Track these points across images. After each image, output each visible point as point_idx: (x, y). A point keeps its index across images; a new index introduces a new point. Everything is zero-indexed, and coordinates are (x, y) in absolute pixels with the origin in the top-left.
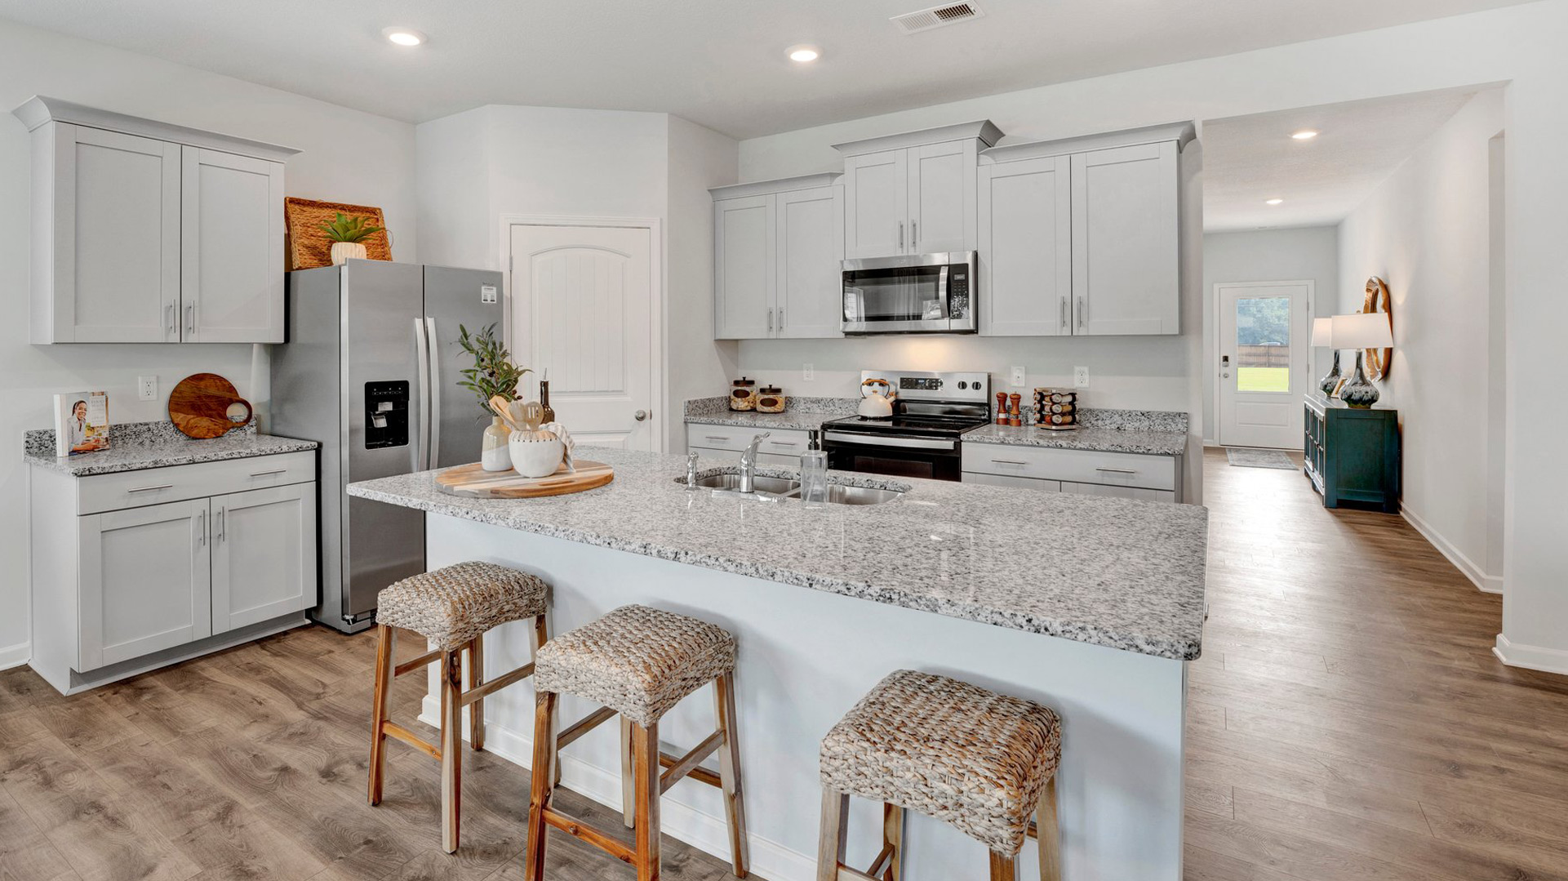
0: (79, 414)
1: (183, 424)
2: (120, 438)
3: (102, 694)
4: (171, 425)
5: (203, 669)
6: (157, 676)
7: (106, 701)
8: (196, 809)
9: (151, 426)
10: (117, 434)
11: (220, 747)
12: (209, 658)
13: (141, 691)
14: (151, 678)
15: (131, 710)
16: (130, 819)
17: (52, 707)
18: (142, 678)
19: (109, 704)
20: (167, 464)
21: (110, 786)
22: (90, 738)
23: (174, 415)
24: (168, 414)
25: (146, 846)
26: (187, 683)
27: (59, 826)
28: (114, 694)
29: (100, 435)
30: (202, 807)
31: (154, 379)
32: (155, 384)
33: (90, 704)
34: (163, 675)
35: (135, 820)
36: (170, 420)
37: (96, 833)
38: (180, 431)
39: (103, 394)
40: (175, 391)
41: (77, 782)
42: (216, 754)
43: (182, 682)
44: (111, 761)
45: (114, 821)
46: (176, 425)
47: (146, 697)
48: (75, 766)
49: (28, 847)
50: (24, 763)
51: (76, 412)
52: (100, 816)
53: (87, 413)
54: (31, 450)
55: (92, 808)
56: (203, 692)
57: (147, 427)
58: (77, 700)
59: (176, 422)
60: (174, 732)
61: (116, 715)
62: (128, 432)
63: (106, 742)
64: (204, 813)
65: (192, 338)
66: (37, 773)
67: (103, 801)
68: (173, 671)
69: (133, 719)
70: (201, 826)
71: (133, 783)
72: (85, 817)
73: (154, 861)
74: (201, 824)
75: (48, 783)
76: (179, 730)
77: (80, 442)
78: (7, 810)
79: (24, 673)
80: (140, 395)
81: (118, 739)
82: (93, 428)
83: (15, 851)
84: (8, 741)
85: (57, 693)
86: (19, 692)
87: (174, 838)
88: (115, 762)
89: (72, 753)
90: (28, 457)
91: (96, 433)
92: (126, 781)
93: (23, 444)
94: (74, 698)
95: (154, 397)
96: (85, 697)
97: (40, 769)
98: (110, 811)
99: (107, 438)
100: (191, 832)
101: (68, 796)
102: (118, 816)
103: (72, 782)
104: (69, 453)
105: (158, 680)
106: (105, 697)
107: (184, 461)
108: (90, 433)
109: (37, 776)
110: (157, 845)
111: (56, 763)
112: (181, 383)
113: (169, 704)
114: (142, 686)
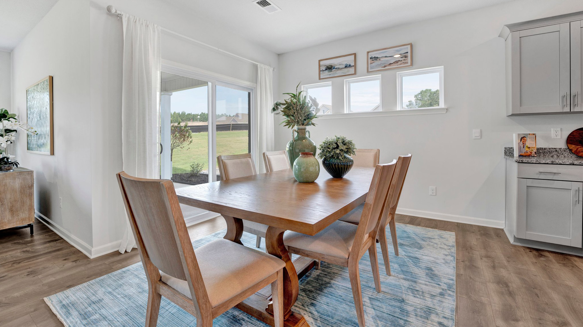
0: (523, 141)
1: (574, 150)
2: (542, 153)
3: (525, 249)
4: (568, 150)
5: (575, 261)
6: (551, 254)
7: (525, 252)
8: (548, 313)
9: (557, 149)
10: (541, 151)
11: (571, 296)
12: (580, 258)
13: (542, 256)
14: (548, 253)
15: (534, 260)
16: (517, 297)
17: (505, 245)
18: (543, 251)
19: (526, 254)
20: (558, 163)
21: (515, 282)
22: (514, 261)
23: (569, 145)
24: (566, 145)
25: (519, 311)
26: (564, 262)
27: (492, 283)
28: (530, 252)
29: (532, 150)
30: (551, 314)
31: (559, 129)
32: (560, 132)
33: (519, 251)
34: (554, 254)
35: (519, 299)
36: (567, 148)
37: (502, 293)
38: (573, 153)
39: (534, 134)
40: (570, 135)
41: (504, 273)
42: (567, 297)
43: (562, 261)
44: (519, 273)
45: (511, 294)
46: (571, 150)
47: (542, 259)
48: (505, 267)
49: (479, 282)
50: (489, 257)
51: (522, 140)
52: (506, 289)
53: (527, 141)
54: (506, 154)
55: (505, 284)
56: (571, 270)
57: (555, 150)
58: (515, 247)
59: (570, 149)
60: (550, 278)
61: (528, 259)
62: (546, 151)
63: (519, 266)
64: (551, 317)
65: (577, 109)
66: (492, 262)
67: (510, 284)
68: (560, 255)
69: (534, 264)
70: (547, 321)
71: (524, 286)
72: (501, 286)
73: (520, 318)
74: (547, 320)
75: (494, 267)
76: (553, 278)
77: (524, 152)
78: (479, 268)
79: (501, 231)
80: (552, 135)
81: (524, 267)
82: (529, 147)
83: (475, 281)
84: (488, 248)
85: (509, 242)
86: (497, 236)
87: (532, 316)
88: (520, 274)
89: (506, 263)
90: (505, 156)
91: (531, 150)
92: (521, 283)
93: (504, 152)
94: (514, 246)
95: (559, 137)
96: (518, 247)
97: (493, 262)
98: (511, 289)
99: (535, 152)
100: (541, 320)
101: (498, 275)
102: (512, 293)
103: (501, 272)
104: (519, 156)
105: (551, 255)
106: (526, 251)
107: (568, 163)
108: (528, 149)
109: (492, 264)
110: (523, 313)
111: (499, 263)
112: (573, 131)
113: (552, 266)
114: (542, 254)
